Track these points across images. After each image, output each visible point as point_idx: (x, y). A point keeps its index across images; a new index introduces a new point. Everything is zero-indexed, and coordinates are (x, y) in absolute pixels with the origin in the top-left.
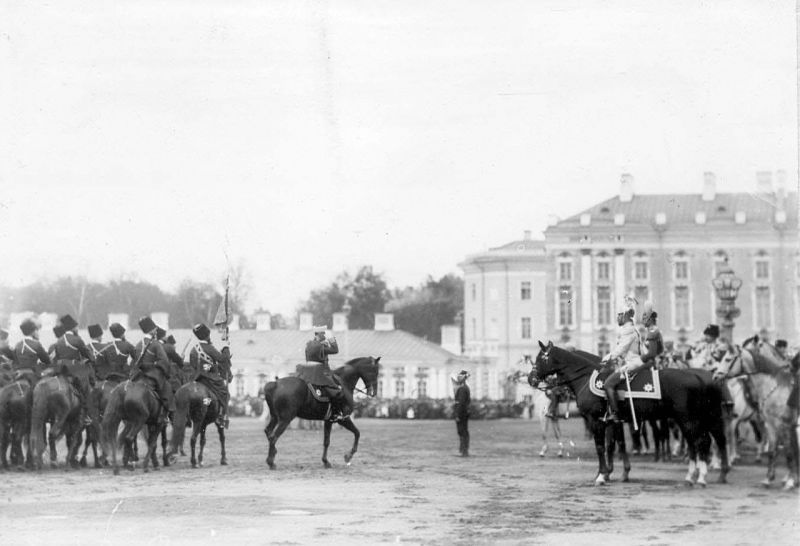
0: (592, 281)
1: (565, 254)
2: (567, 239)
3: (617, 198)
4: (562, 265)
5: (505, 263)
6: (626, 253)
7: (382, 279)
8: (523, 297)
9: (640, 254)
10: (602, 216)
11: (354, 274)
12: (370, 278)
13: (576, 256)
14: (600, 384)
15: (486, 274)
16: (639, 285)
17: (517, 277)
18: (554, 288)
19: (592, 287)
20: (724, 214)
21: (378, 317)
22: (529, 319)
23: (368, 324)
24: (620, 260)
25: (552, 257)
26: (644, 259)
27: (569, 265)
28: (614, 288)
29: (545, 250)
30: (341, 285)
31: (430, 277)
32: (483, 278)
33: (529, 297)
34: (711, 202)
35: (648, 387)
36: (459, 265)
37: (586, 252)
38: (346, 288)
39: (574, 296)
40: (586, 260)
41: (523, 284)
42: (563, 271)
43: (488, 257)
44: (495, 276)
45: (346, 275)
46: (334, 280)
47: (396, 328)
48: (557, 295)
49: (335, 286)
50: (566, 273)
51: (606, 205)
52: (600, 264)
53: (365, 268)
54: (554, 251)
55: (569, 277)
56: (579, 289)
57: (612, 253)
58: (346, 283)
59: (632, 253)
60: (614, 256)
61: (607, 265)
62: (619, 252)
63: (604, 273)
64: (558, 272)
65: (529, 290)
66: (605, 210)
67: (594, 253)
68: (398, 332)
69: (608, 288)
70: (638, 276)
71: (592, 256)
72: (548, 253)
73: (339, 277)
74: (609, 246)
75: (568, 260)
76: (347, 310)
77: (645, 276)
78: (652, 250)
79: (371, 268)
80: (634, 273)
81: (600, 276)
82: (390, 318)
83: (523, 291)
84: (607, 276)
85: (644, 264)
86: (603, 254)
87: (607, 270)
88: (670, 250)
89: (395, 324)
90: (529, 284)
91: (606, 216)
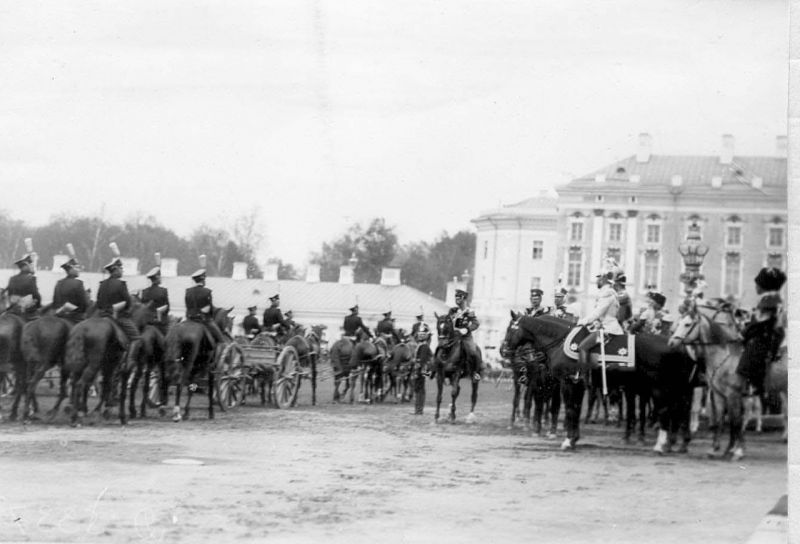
0: (603, 243)
1: (577, 214)
2: (580, 199)
3: (633, 158)
4: (574, 225)
5: (520, 221)
6: (639, 215)
7: (394, 232)
8: (535, 257)
9: (654, 216)
10: (617, 176)
11: (366, 227)
12: (381, 231)
13: (589, 216)
14: (575, 346)
15: (499, 232)
16: (650, 248)
17: (530, 235)
18: (564, 248)
19: (602, 249)
20: (741, 179)
21: (385, 272)
22: (539, 279)
23: (375, 278)
24: (633, 222)
25: (565, 216)
26: (657, 222)
27: (581, 225)
28: (625, 250)
29: (558, 209)
30: (353, 237)
31: (446, 232)
32: (496, 236)
33: (541, 257)
34: (727, 165)
35: (622, 351)
36: (473, 221)
37: (599, 212)
38: (357, 241)
39: (584, 257)
40: (598, 220)
41: (535, 242)
42: (574, 231)
43: (501, 215)
44: (508, 234)
45: (358, 227)
46: (346, 232)
47: (402, 283)
48: (566, 256)
49: (348, 238)
50: (577, 234)
51: (622, 166)
52: (612, 226)
53: (377, 220)
54: (567, 210)
55: (580, 237)
56: (589, 250)
57: (625, 214)
58: (357, 236)
59: (646, 215)
60: (627, 218)
61: (619, 226)
62: (632, 213)
63: (615, 235)
64: (570, 232)
65: (541, 250)
66: (621, 170)
67: (607, 214)
68: (405, 287)
69: (618, 250)
70: (650, 239)
71: (604, 217)
72: (561, 212)
73: (351, 229)
74: (623, 208)
75: (580, 220)
76: (353, 263)
77: (657, 240)
78: (666, 213)
79: (384, 220)
80: (646, 236)
81: (612, 238)
82: (397, 272)
83: (535, 250)
84: (618, 238)
85: (657, 227)
86: (616, 215)
87: (619, 232)
88: (685, 213)
89: (402, 278)
90: (541, 243)
91: (622, 176)
